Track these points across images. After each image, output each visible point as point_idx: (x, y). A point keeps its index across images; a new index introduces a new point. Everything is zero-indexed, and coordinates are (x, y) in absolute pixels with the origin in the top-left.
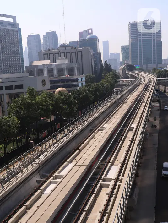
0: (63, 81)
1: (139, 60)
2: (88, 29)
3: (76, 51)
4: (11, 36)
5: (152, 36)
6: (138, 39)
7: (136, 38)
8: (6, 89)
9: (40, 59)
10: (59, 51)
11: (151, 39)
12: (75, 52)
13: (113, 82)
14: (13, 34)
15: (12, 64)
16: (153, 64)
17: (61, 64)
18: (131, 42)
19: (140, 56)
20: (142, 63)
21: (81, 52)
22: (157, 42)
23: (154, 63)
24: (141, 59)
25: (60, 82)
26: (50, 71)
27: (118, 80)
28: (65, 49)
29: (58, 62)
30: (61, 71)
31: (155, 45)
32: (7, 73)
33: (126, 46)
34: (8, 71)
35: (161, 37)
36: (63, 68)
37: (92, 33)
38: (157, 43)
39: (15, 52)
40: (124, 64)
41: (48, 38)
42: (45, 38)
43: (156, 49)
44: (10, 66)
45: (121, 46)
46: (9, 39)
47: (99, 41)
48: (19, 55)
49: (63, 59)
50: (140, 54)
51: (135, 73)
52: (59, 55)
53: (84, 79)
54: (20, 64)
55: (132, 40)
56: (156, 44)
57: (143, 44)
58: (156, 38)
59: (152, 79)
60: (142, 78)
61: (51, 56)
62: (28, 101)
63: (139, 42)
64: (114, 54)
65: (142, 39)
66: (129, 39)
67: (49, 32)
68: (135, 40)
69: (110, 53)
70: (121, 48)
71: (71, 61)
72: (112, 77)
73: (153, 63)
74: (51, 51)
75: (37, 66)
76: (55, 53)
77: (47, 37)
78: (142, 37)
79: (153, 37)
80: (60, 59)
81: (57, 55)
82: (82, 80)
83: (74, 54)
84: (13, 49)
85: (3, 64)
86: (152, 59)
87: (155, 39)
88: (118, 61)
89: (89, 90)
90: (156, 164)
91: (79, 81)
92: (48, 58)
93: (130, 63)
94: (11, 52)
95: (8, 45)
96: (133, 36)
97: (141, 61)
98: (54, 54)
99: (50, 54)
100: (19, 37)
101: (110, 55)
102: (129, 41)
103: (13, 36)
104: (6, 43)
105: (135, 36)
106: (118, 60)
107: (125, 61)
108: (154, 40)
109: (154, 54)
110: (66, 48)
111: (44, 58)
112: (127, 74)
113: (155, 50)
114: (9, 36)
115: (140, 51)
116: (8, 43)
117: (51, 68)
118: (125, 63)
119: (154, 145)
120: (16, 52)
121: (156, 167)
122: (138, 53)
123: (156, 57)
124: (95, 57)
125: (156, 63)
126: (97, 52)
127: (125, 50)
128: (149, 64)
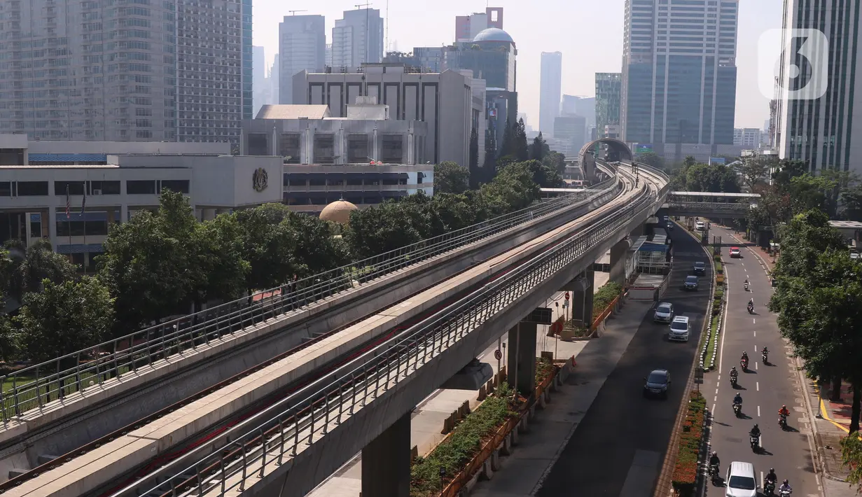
0: (354, 179)
1: (652, 127)
2: (489, 10)
3: (420, 82)
4: (217, 16)
5: (705, 48)
6: (656, 53)
7: (649, 51)
8: (130, 191)
9: (296, 101)
10: (363, 78)
11: (700, 58)
12: (416, 84)
14: (224, 9)
15: (211, 109)
16: (698, 144)
17: (362, 123)
18: (628, 63)
19: (659, 113)
20: (664, 140)
21: (436, 84)
22: (719, 68)
23: (706, 140)
24: (662, 125)
25: (345, 183)
26: (324, 142)
27: (543, 189)
28: (384, 72)
29: (354, 114)
30: (358, 145)
31: (712, 79)
32: (193, 137)
33: (613, 75)
34: (197, 133)
35: (733, 53)
36: (366, 135)
37: (499, 24)
38: (718, 72)
39: (226, 69)
40: (603, 138)
41: (350, 29)
42: (340, 29)
43: (714, 94)
44: (204, 117)
45: (597, 74)
46: (210, 23)
47: (516, 53)
48: (239, 80)
49: (372, 105)
50: (659, 107)
52: (361, 91)
53: (429, 179)
54: (239, 111)
55: (632, 57)
56: (715, 76)
57: (670, 72)
58: (716, 55)
61: (335, 91)
62: (156, 233)
63: (658, 64)
64: (577, 98)
65: (668, 54)
66: (624, 52)
67: (357, 8)
68: (644, 57)
69: (565, 96)
70: (597, 82)
71: (400, 113)
72: (521, 179)
73: (700, 139)
74: (335, 76)
75: (280, 122)
76: (349, 84)
77: (346, 27)
78: (668, 47)
79: (708, 51)
80: (359, 105)
81: (354, 90)
82: (420, 181)
83: (411, 92)
84: (221, 59)
85: (181, 107)
86: (698, 126)
87: (713, 58)
89: (414, 215)
90: (545, 476)
91: (409, 181)
92: (323, 96)
93: (623, 135)
94: (211, 70)
95: (204, 43)
96: (637, 44)
97: (658, 131)
98: (344, 86)
99: (330, 84)
100: (245, 19)
101: (563, 104)
102: (624, 59)
103: (225, 17)
104: (196, 37)
105: (645, 45)
106: (587, 120)
107: (607, 127)
108: (710, 61)
109: (708, 109)
110: (388, 69)
111: (310, 97)
113: (711, 96)
114: (211, 15)
115: (660, 96)
116: (203, 39)
117: (326, 132)
118: (606, 132)
119: (571, 414)
120: (230, 70)
121: (540, 486)
122: (650, 101)
123: (713, 120)
124: (494, 106)
125: (712, 140)
126: (504, 89)
127: (609, 89)
128: (689, 142)
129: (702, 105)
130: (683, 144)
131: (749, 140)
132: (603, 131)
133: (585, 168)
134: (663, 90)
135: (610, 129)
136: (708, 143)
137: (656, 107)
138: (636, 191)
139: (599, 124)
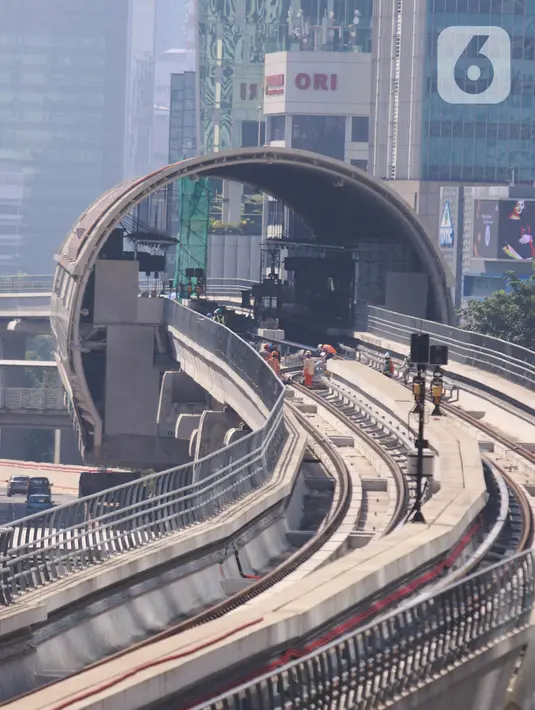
107: (276, 63)
118: (274, 105)
132: (252, 92)
133: (94, 367)
138: (414, 541)
139: (220, 43)
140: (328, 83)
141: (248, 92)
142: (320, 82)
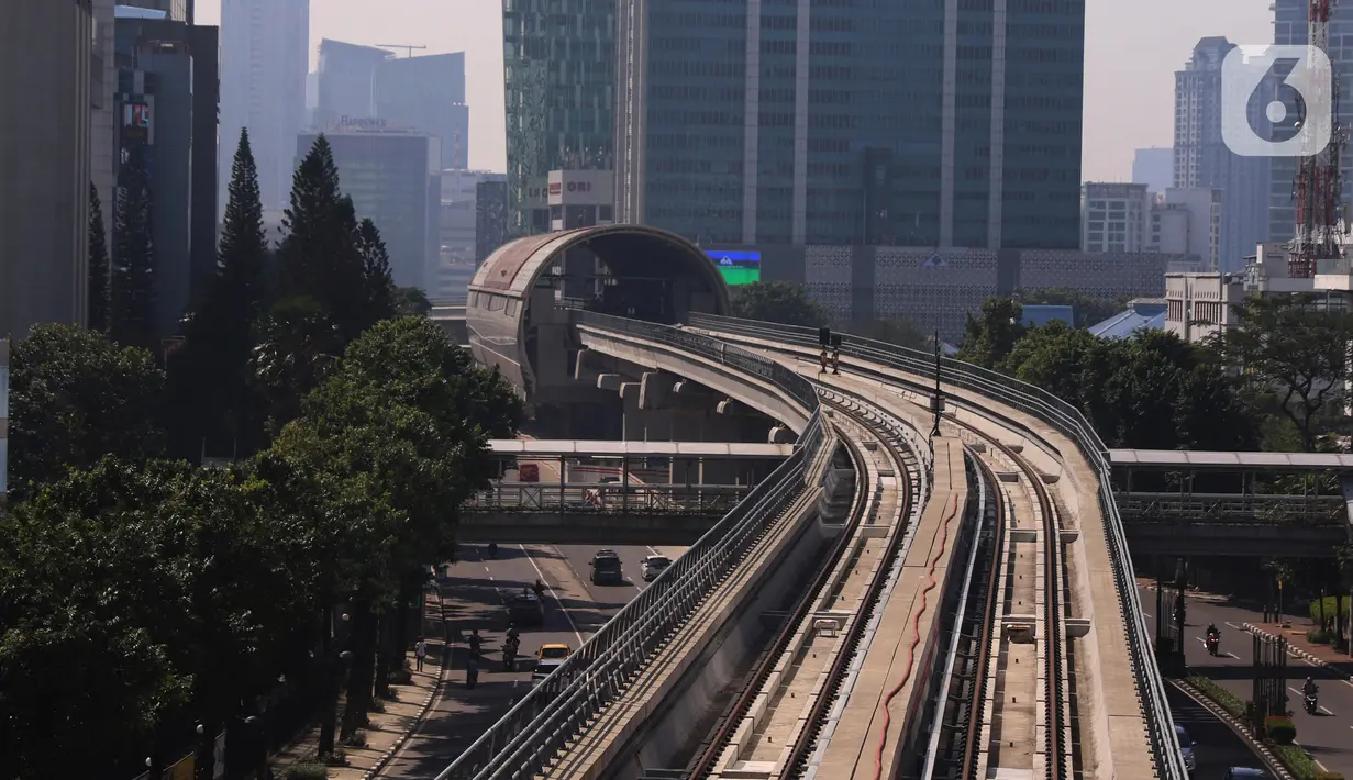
1: (752, 180)
13: (438, 465)
16: (946, 249)
19: (777, 121)
20: (799, 228)
23: (970, 231)
24: (789, 168)
27: (498, 445)
40: (539, 222)
50: (776, 96)
51: (735, 360)
59: (998, 463)
60: (854, 432)
64: (376, 56)
69: (328, 46)
73: (946, 229)
86: (937, 173)
88: (433, 167)
93: (629, 213)
97: (775, 197)
101: (324, 78)
107: (555, 177)
109: (973, 100)
112: (598, 361)
113: (988, 53)
115: (778, 49)
118: (555, 200)
122: (741, 70)
123: (997, 151)
124: (139, 88)
125: (995, 232)
126: (160, 14)
127: (561, 20)
128: (901, 242)
129: (949, 89)
130: (881, 250)
131: (1105, 232)
134: (792, 23)
135: (571, 187)
136: (980, 242)
137: (764, 96)
139: (520, 166)
140: (586, 187)
141: (533, 193)
142: (582, 187)
